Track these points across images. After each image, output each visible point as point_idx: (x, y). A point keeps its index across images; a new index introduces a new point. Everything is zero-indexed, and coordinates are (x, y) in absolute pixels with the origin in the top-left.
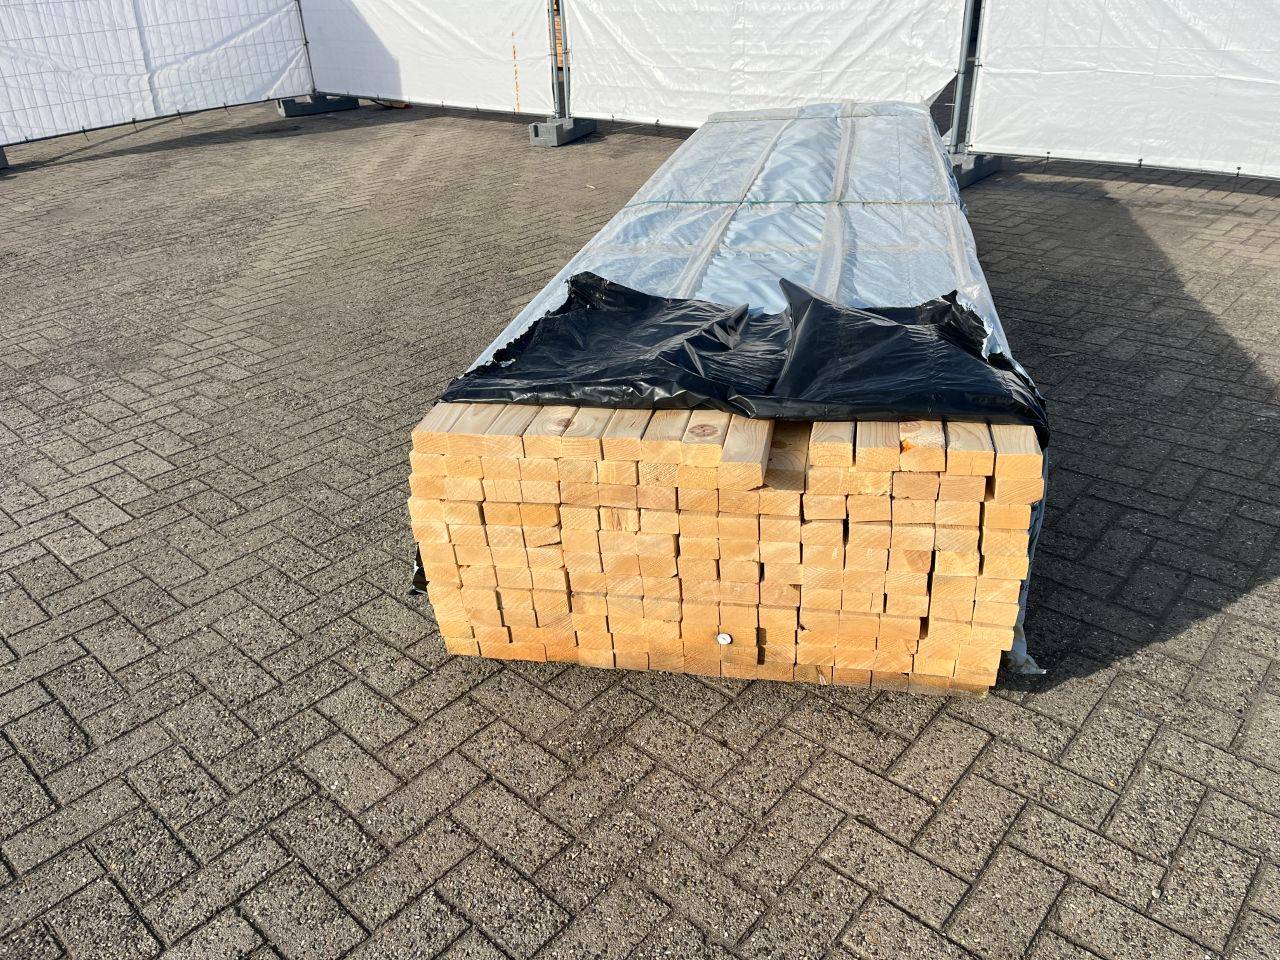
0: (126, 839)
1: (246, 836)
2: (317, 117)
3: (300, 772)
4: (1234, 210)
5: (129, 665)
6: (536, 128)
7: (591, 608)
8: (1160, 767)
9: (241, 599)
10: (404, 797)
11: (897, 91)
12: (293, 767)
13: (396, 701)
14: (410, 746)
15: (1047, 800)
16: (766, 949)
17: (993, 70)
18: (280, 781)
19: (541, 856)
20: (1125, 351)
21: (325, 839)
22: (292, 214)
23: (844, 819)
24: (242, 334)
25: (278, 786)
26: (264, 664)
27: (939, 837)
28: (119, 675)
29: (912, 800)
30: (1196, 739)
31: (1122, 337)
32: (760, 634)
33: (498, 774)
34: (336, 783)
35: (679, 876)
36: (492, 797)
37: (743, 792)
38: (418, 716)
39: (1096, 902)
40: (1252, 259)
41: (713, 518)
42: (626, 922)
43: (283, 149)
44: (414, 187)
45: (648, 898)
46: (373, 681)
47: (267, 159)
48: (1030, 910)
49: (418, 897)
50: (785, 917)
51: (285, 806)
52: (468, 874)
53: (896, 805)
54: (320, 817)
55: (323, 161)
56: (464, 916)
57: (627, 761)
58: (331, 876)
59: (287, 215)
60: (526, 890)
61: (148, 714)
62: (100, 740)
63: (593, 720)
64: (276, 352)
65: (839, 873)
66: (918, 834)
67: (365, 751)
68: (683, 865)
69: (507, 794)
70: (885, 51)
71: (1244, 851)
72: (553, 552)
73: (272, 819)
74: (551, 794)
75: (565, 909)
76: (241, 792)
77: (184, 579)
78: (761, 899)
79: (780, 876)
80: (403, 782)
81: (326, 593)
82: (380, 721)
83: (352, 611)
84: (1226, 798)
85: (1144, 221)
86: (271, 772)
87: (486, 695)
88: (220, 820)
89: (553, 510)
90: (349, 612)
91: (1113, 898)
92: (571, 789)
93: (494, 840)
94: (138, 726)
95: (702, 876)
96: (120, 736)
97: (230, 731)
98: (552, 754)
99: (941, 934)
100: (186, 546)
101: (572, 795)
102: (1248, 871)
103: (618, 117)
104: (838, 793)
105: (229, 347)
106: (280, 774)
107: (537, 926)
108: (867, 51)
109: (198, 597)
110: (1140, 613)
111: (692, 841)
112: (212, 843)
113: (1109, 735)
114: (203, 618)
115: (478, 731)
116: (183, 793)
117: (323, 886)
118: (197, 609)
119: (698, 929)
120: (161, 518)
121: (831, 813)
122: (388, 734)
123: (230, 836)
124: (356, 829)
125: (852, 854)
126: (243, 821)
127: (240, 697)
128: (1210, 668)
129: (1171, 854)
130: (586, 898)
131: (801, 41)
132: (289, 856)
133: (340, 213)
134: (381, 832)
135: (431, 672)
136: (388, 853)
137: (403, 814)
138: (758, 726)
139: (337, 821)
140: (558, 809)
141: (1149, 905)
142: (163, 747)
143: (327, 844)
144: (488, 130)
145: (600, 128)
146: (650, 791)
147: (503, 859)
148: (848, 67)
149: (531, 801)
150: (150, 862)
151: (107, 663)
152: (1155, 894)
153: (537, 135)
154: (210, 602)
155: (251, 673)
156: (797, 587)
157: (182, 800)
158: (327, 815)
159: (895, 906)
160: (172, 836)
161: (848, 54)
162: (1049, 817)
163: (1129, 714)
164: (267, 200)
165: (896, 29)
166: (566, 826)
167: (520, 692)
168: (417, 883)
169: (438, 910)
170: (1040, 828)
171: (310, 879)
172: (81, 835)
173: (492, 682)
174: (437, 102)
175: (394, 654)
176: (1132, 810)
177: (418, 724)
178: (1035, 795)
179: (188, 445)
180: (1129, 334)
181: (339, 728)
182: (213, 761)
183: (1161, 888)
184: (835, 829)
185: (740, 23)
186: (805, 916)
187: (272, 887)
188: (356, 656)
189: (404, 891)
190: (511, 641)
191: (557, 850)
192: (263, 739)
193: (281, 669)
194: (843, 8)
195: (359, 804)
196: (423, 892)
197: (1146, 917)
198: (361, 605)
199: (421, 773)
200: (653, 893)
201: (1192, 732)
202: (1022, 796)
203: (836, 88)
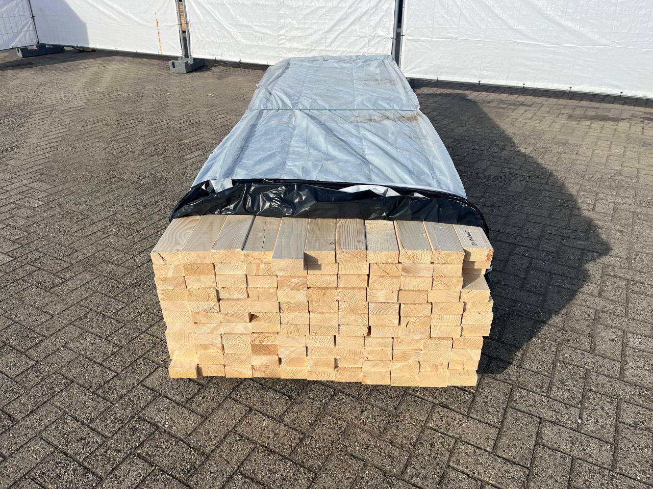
0: (53, 470)
1: (124, 459)
2: (41, 57)
3: (144, 420)
4: (522, 104)
5: (22, 373)
6: (173, 64)
8: (564, 363)
9: (79, 329)
10: (208, 425)
11: (364, 47)
12: (139, 418)
14: (203, 398)
16: (416, 474)
17: (410, 38)
18: (134, 427)
19: (291, 446)
20: (494, 171)
21: (171, 454)
22: (41, 111)
24: (31, 181)
25: (134, 430)
26: (104, 364)
27: (479, 409)
28: (17, 379)
30: (576, 349)
31: (491, 165)
33: (255, 407)
34: (167, 423)
35: (363, 445)
36: (255, 419)
37: (382, 399)
39: (556, 428)
40: (536, 127)
42: (344, 472)
43: (26, 75)
44: (110, 95)
45: (351, 459)
47: (18, 81)
48: (529, 437)
49: (232, 477)
50: (420, 457)
51: (141, 440)
52: (255, 461)
54: (163, 443)
55: (51, 81)
56: (260, 483)
58: (180, 474)
59: (38, 112)
60: (288, 464)
61: (42, 400)
62: (18, 417)
64: (56, 189)
65: (439, 432)
66: (469, 409)
67: (178, 404)
68: (363, 439)
70: (357, 27)
71: (610, 397)
73: (136, 448)
74: (286, 413)
75: (311, 471)
76: (113, 436)
77: (40, 322)
78: (406, 450)
79: (412, 438)
81: (128, 322)
82: (181, 387)
83: (147, 329)
84: (596, 374)
85: (486, 110)
86: (127, 422)
88: (106, 452)
91: (562, 426)
93: (263, 440)
94: (39, 407)
95: (374, 444)
96: (30, 413)
97: (95, 403)
99: (493, 453)
100: (35, 303)
101: (297, 413)
102: (615, 405)
103: (218, 58)
105: (25, 189)
106: (133, 423)
107: (300, 481)
108: (348, 27)
109: (52, 331)
110: (535, 293)
111: (365, 427)
112: (105, 466)
113: (539, 351)
114: (59, 341)
115: (237, 386)
116: (78, 440)
117: (177, 479)
118: (53, 337)
119: (381, 470)
120: (14, 288)
121: (427, 404)
123: (115, 460)
124: (186, 447)
125: (442, 422)
126: (119, 451)
127: (95, 384)
128: (571, 315)
129: (580, 402)
130: (320, 464)
131: (314, 21)
132: (152, 466)
133: (70, 110)
134: (200, 446)
136: (208, 456)
137: (210, 435)
139: (174, 444)
140: (292, 421)
141: (578, 427)
142: (58, 417)
143: (172, 457)
144: (144, 64)
145: (207, 64)
147: (271, 450)
148: (339, 34)
150: (72, 481)
151: (8, 374)
152: (579, 421)
153: (174, 67)
154: (60, 333)
155: (98, 370)
157: (80, 445)
158: (167, 441)
159: (469, 444)
160: (80, 465)
161: (339, 28)
162: (524, 392)
163: (544, 340)
164: (24, 104)
165: (361, 16)
166: (299, 429)
168: (229, 469)
169: (245, 482)
170: (521, 398)
171: (168, 477)
172: (23, 472)
174: (113, 48)
176: (558, 384)
178: (515, 383)
179: (17, 245)
180: (494, 163)
181: (160, 394)
182: (91, 421)
183: (581, 418)
185: (282, 11)
186: (429, 455)
187: (148, 484)
189: (223, 475)
191: (298, 441)
192: (117, 405)
193: (116, 365)
194: (335, 5)
195: (184, 432)
196: (233, 474)
197: (578, 432)
198: (151, 326)
200: (353, 456)
201: (572, 345)
202: (511, 384)
203: (333, 45)
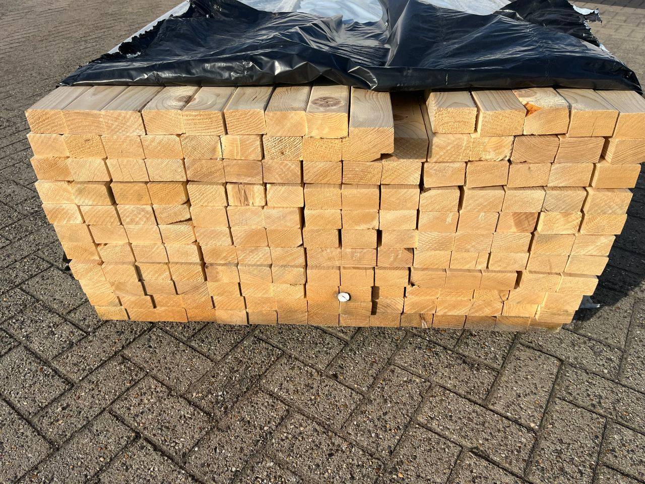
7: (225, 277)
13: (55, 364)
15: (621, 417)
23: (461, 452)
29: (514, 428)
32: (375, 291)
38: (74, 377)
41: (337, 191)
46: (35, 346)
53: (502, 434)
57: (264, 409)
63: (232, 370)
69: (154, 453)
72: (184, 228)
80: (54, 447)
87: (137, 353)
89: (180, 188)
90: (20, 284)
92: (214, 443)
98: (196, 406)
104: (451, 426)
122: (43, 399)
135: (88, 333)
138: (372, 365)
146: (287, 438)
149: (177, 458)
156: (411, 250)
167: (166, 349)
173: (143, 339)
175: (56, 319)
177: (73, 386)
184: (455, 463)
188: (23, 322)
190: (155, 307)
199: (72, 436)
